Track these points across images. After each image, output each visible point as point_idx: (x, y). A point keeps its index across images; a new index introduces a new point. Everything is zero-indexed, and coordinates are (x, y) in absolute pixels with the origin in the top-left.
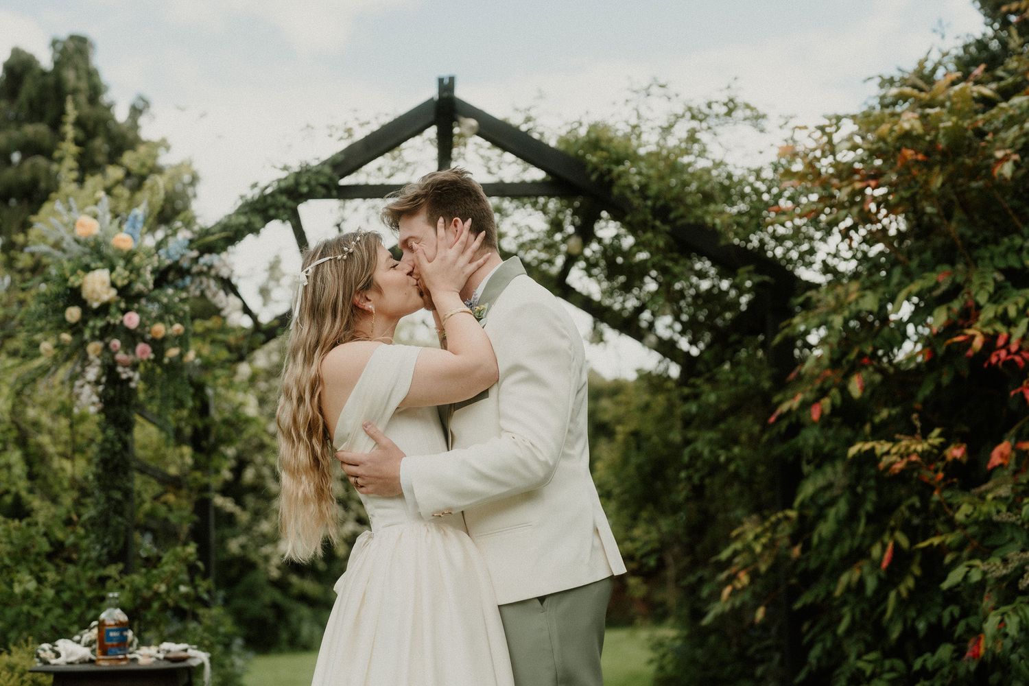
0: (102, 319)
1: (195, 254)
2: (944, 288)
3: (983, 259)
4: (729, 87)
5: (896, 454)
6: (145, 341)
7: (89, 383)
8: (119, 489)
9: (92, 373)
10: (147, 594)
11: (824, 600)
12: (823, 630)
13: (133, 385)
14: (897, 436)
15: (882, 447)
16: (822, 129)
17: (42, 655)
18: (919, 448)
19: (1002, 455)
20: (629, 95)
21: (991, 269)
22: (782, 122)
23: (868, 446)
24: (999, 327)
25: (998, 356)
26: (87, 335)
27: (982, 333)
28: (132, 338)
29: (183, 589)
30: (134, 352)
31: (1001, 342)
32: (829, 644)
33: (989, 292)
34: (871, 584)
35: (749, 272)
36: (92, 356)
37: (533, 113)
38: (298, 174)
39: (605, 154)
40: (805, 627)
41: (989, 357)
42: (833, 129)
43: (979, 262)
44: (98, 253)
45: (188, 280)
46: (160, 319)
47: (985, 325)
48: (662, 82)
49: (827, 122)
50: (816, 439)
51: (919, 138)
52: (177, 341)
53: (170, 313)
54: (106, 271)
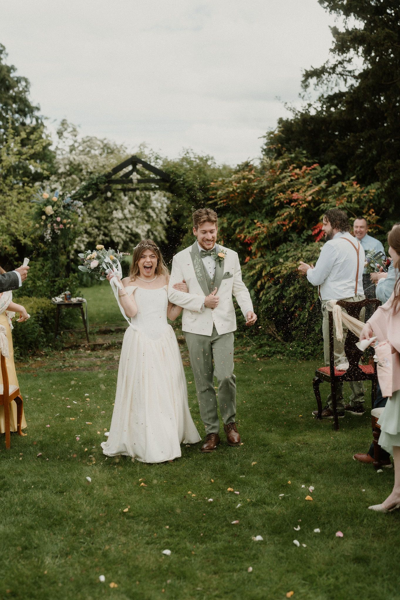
0: (51, 219)
1: (72, 201)
6: (62, 224)
7: (48, 233)
9: (49, 231)
13: (58, 234)
19: (248, 260)
21: (250, 219)
24: (247, 234)
25: (246, 240)
26: (47, 222)
27: (244, 235)
28: (58, 223)
30: (59, 226)
31: (247, 237)
33: (248, 225)
36: (49, 228)
41: (244, 241)
44: (48, 202)
45: (71, 207)
46: (65, 218)
52: (69, 223)
53: (67, 217)
54: (51, 206)
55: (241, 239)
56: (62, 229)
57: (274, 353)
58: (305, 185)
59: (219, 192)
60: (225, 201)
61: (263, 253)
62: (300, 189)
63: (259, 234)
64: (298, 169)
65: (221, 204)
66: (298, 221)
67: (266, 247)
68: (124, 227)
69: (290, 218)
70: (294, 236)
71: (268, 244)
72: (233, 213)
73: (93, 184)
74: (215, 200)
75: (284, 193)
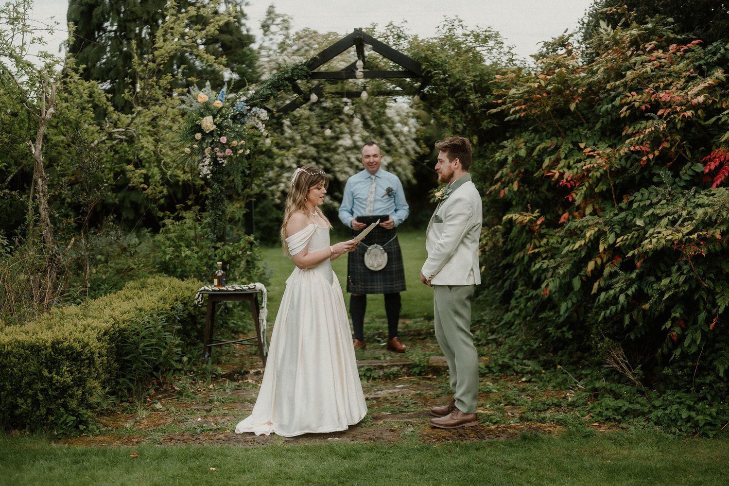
0: (211, 139)
1: (249, 108)
3: (567, 137)
5: (521, 219)
6: (230, 148)
7: (206, 165)
9: (207, 161)
10: (234, 254)
11: (510, 263)
12: (511, 275)
13: (224, 165)
14: (522, 212)
15: (515, 216)
18: (528, 218)
19: (565, 218)
21: (570, 142)
23: (510, 216)
24: (566, 170)
25: (563, 182)
26: (204, 145)
27: (559, 172)
28: (223, 147)
29: (248, 253)
30: (225, 152)
31: (565, 176)
32: (513, 280)
33: (565, 153)
34: (526, 258)
36: (207, 154)
38: (293, 69)
40: (506, 272)
41: (560, 182)
44: (207, 109)
45: (246, 119)
46: (235, 138)
47: (560, 169)
52: (242, 147)
53: (239, 136)
54: (211, 117)
55: (553, 179)
56: (230, 156)
57: (627, 412)
58: (679, 78)
59: (513, 91)
60: (523, 107)
61: (597, 207)
62: (670, 84)
63: (589, 171)
64: (661, 51)
65: (515, 112)
66: (672, 146)
67: (605, 196)
68: (353, 159)
69: (656, 140)
70: (664, 174)
71: (609, 190)
72: (535, 131)
73: (286, 79)
74: (504, 107)
75: (639, 91)
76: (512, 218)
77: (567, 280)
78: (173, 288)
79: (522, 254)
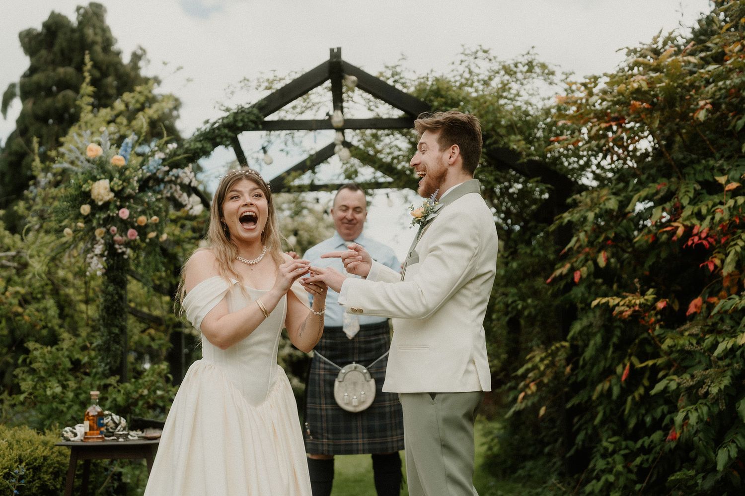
0: (104, 213)
1: (167, 168)
2: (662, 194)
3: (689, 174)
4: (528, 53)
5: (623, 305)
6: (133, 227)
7: (96, 255)
8: (117, 326)
9: (99, 249)
10: (135, 395)
11: (586, 402)
12: (586, 422)
13: (126, 257)
14: (624, 294)
15: (613, 301)
16: (585, 85)
17: (65, 434)
18: (638, 302)
19: (696, 306)
20: (463, 57)
21: (693, 181)
22: (564, 77)
23: (604, 300)
24: (695, 221)
25: (693, 240)
26: (95, 223)
27: (683, 225)
28: (125, 225)
30: (126, 235)
31: (695, 231)
32: (589, 432)
33: (690, 198)
34: (616, 391)
35: (537, 181)
36: (98, 238)
37: (398, 70)
38: (236, 114)
39: (443, 100)
40: (576, 420)
41: (687, 240)
42: (593, 85)
43: (687, 176)
44: (102, 168)
45: (162, 186)
46: (143, 213)
47: (685, 220)
48: (486, 48)
49: (587, 81)
50: (583, 294)
51: (646, 92)
52: (154, 227)
53: (150, 209)
54: (107, 181)
55: (675, 238)
56: (136, 242)
76: (608, 302)
77: (722, 406)
78: (18, 441)
79: (606, 385)
